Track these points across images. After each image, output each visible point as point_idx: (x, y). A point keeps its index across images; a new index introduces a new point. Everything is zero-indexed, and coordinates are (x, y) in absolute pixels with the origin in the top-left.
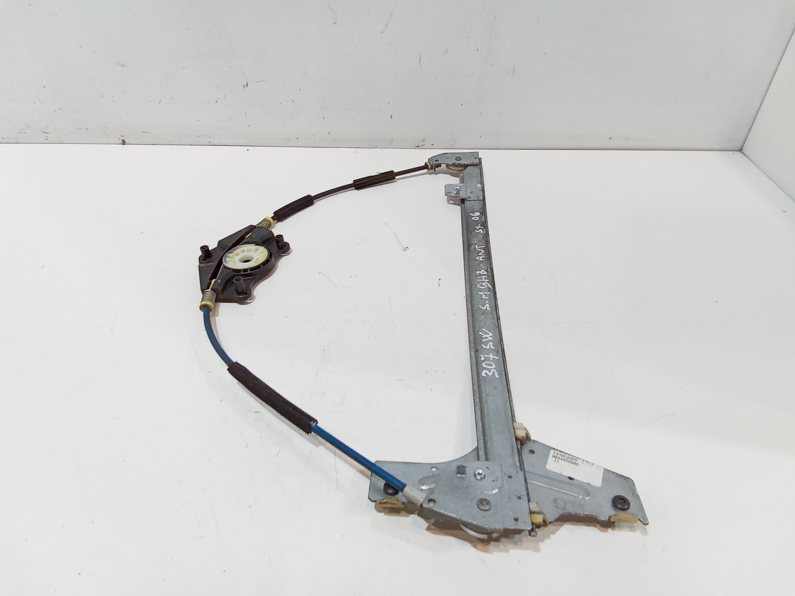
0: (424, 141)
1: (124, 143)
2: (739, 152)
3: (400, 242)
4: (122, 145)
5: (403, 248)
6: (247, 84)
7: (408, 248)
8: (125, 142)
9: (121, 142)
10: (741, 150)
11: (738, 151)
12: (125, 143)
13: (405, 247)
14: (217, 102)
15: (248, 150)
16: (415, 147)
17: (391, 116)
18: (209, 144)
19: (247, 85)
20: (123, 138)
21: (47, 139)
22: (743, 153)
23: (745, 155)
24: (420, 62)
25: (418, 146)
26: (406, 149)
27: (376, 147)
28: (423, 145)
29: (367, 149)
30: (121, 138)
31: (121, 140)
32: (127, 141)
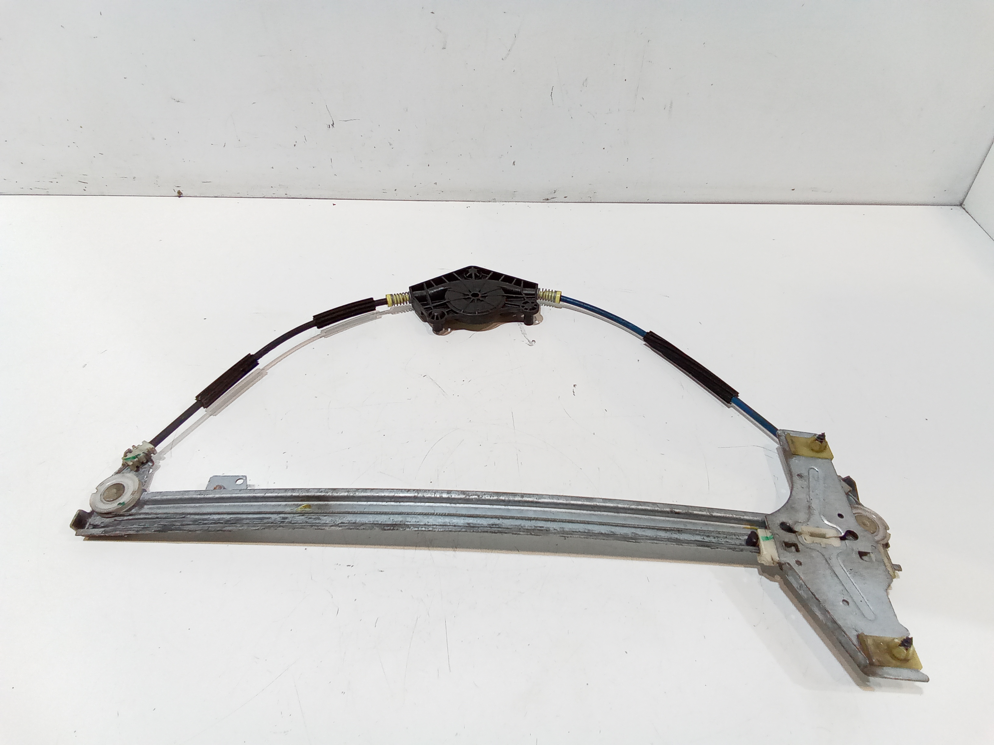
0: (554, 192)
1: (180, 195)
2: (959, 208)
3: (524, 335)
4: (178, 197)
5: (529, 341)
6: (333, 123)
7: (534, 341)
8: (182, 194)
9: (176, 194)
10: (961, 205)
11: (958, 206)
12: (181, 195)
13: (531, 341)
14: (295, 145)
15: (334, 205)
16: (544, 200)
17: (514, 162)
18: (286, 196)
19: (333, 125)
20: (178, 189)
21: (85, 190)
22: (964, 209)
23: (966, 212)
24: (551, 95)
25: (548, 199)
26: (532, 203)
27: (494, 201)
28: (554, 198)
29: (482, 202)
30: (177, 189)
31: (177, 192)
32: (184, 193)
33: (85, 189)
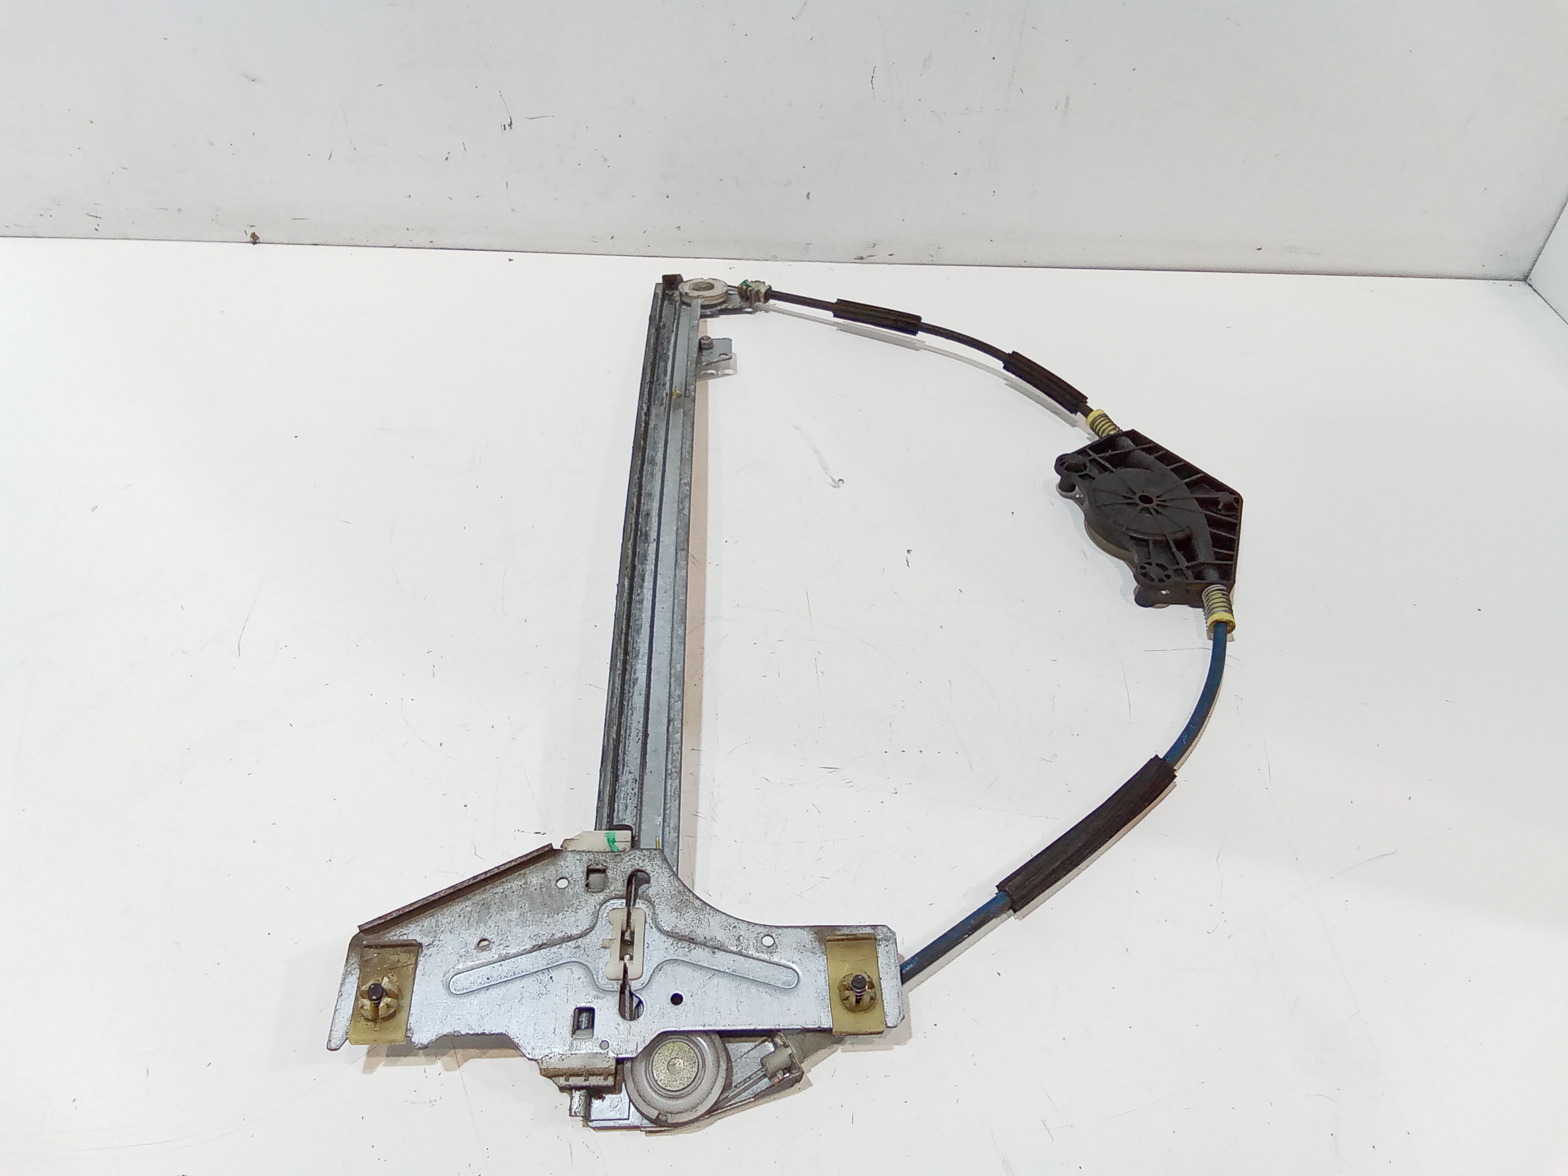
0: (874, 247)
1: (255, 240)
2: (1522, 283)
3: (826, 469)
4: (252, 244)
5: (833, 480)
6: (511, 122)
7: (842, 480)
8: (258, 238)
9: (249, 238)
10: (1525, 279)
11: (1521, 281)
12: (257, 241)
13: (837, 480)
14: (447, 159)
15: (510, 260)
16: (855, 259)
17: (808, 194)
18: (430, 245)
19: (510, 125)
20: (252, 230)
21: (96, 230)
22: (1530, 285)
23: (1534, 290)
24: (872, 82)
25: (862, 258)
26: (835, 264)
27: (775, 258)
28: (872, 256)
29: (754, 261)
30: (250, 231)
31: (249, 235)
32: (262, 237)
33: (97, 227)
